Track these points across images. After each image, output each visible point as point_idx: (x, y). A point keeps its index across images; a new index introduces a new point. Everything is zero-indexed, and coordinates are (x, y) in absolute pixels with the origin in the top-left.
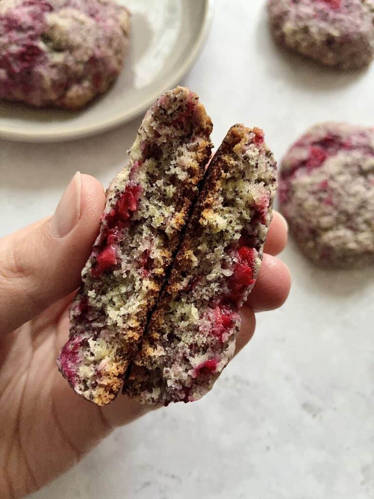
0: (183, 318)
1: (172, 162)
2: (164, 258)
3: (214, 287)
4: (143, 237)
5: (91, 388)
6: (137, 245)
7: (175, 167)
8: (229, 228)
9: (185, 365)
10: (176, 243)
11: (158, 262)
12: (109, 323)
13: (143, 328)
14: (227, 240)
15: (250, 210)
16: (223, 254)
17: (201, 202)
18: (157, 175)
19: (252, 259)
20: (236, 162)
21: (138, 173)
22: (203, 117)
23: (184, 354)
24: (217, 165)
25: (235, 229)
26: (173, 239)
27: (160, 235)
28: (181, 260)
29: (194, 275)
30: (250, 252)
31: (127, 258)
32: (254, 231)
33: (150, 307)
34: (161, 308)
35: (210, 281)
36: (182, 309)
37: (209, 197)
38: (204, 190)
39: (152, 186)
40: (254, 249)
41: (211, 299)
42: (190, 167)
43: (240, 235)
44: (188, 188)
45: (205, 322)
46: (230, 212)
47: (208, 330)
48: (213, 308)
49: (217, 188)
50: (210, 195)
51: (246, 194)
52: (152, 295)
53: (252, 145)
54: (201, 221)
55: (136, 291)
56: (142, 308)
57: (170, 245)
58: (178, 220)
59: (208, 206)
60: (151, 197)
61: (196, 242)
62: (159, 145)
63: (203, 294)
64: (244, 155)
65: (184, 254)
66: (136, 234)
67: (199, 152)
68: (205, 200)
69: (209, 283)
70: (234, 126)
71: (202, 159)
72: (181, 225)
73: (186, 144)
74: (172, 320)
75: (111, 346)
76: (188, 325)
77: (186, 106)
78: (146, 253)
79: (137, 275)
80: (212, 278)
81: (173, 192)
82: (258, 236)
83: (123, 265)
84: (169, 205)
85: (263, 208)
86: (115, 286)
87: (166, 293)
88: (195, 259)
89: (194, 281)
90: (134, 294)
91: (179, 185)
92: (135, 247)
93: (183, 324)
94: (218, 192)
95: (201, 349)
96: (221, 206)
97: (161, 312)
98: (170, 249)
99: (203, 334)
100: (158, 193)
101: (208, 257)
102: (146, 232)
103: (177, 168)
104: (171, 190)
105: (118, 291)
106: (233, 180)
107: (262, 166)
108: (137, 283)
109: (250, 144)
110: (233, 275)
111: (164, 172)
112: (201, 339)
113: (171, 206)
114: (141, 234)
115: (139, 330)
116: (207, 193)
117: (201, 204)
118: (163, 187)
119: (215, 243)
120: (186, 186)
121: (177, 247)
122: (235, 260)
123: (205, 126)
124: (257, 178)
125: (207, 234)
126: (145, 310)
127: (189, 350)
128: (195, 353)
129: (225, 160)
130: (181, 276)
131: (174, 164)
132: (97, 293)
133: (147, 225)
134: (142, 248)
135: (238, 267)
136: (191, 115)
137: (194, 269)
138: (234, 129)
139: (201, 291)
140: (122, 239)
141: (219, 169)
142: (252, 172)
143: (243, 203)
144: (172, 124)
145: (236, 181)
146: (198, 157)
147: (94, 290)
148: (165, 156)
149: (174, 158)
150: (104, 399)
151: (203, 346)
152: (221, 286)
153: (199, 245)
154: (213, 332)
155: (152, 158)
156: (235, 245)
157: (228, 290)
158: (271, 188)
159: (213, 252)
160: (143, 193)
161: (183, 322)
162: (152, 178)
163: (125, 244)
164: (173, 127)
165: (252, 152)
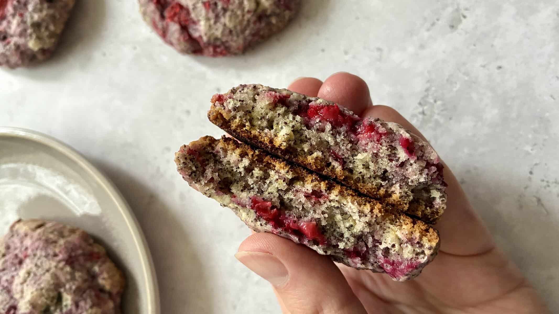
0: (367, 167)
1: (235, 170)
2: (312, 181)
3: (340, 139)
4: (294, 198)
5: (422, 248)
6: (301, 204)
7: (239, 168)
8: (291, 125)
9: (407, 166)
10: (300, 171)
11: (315, 186)
12: (367, 230)
13: (372, 200)
14: (301, 127)
15: (276, 107)
16: (312, 131)
17: (268, 147)
18: (244, 183)
19: (318, 106)
20: (238, 117)
21: (241, 199)
22: (200, 143)
23: (397, 167)
24: (239, 133)
25: (291, 120)
26: (297, 173)
27: (293, 184)
28: (316, 166)
29: (330, 156)
30: (312, 108)
31: (311, 213)
32: (295, 105)
33: (354, 194)
34: (357, 185)
35: (335, 142)
36: (359, 167)
37: (264, 141)
38: (258, 144)
39: (253, 188)
40: (309, 104)
41: (351, 142)
42: (240, 155)
43: (297, 116)
44: (256, 158)
45: (369, 147)
46: (278, 124)
47: (376, 145)
48: (359, 141)
49: (257, 133)
50: (263, 139)
51: (264, 110)
52: (344, 192)
53: (225, 104)
54: (283, 148)
55: (340, 206)
56: (354, 201)
57: (302, 175)
58: (281, 168)
59: (271, 141)
60: (261, 190)
61: (302, 154)
62: (220, 180)
63: (346, 148)
64: (232, 110)
65: (310, 164)
66: (291, 204)
67: (228, 148)
68: (266, 144)
69: (337, 144)
70: (209, 118)
71: (234, 145)
72: (286, 165)
73: (221, 158)
74: (369, 176)
75: (388, 230)
76: (373, 162)
77: (190, 155)
78: (308, 196)
79: (325, 204)
80: (332, 140)
81: (259, 171)
82: (300, 101)
83: (317, 216)
84: (269, 175)
85: (276, 96)
86: (336, 224)
87: (344, 180)
88: (315, 155)
89: (334, 156)
90: (342, 207)
91: (253, 165)
92: (302, 205)
93: (372, 166)
94: (260, 133)
95: (393, 152)
96: (272, 131)
97: (360, 186)
98: (305, 176)
99: (379, 150)
100: (259, 184)
101: (314, 143)
102: (290, 195)
103: (239, 167)
104: (257, 172)
105: (340, 222)
106: (252, 121)
107: (243, 96)
108: (333, 204)
109: (224, 106)
110: (331, 123)
111: (242, 177)
112: (384, 151)
113: (270, 173)
114: (291, 200)
115: (374, 204)
116: (261, 142)
117: (269, 147)
118: (255, 179)
119: (303, 137)
120: (255, 159)
121: (304, 170)
122: (318, 120)
123: (208, 142)
124: (251, 101)
125: (295, 143)
126: (356, 198)
127: (393, 162)
128: (396, 157)
129: (236, 126)
130: (330, 167)
131: (236, 168)
132: (341, 241)
133: (284, 195)
134: (303, 199)
135: (324, 119)
136: (197, 152)
137: (325, 156)
138: (211, 119)
139: (343, 150)
140: (295, 216)
141: (242, 131)
142: (247, 105)
143: (270, 113)
144: (204, 168)
145: (253, 118)
146: (232, 149)
147: (339, 243)
148: (229, 176)
149: (231, 169)
150: (433, 237)
151: (390, 150)
152: (339, 133)
153: (304, 151)
154: (378, 140)
155: (230, 187)
156: (305, 120)
157: (343, 127)
158: (261, 90)
159: (310, 139)
160: (258, 196)
161: (370, 167)
162: (246, 187)
163: (300, 214)
164: (206, 167)
165: (230, 104)
